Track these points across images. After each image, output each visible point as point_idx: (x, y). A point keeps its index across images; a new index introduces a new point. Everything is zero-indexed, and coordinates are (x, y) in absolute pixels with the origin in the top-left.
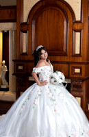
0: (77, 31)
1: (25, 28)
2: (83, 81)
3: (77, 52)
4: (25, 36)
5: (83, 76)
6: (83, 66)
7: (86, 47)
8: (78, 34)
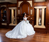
0: (31, 9)
1: (19, 9)
2: (33, 21)
3: (31, 14)
4: (19, 10)
5: (33, 20)
6: (33, 17)
7: (33, 13)
8: (31, 10)
